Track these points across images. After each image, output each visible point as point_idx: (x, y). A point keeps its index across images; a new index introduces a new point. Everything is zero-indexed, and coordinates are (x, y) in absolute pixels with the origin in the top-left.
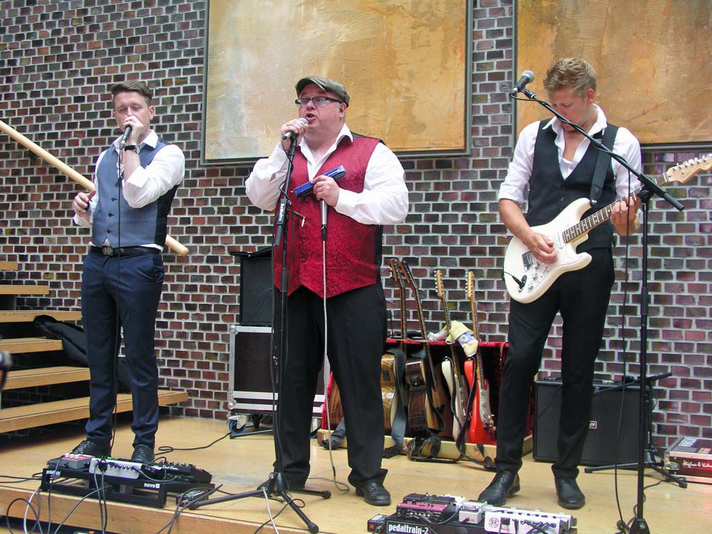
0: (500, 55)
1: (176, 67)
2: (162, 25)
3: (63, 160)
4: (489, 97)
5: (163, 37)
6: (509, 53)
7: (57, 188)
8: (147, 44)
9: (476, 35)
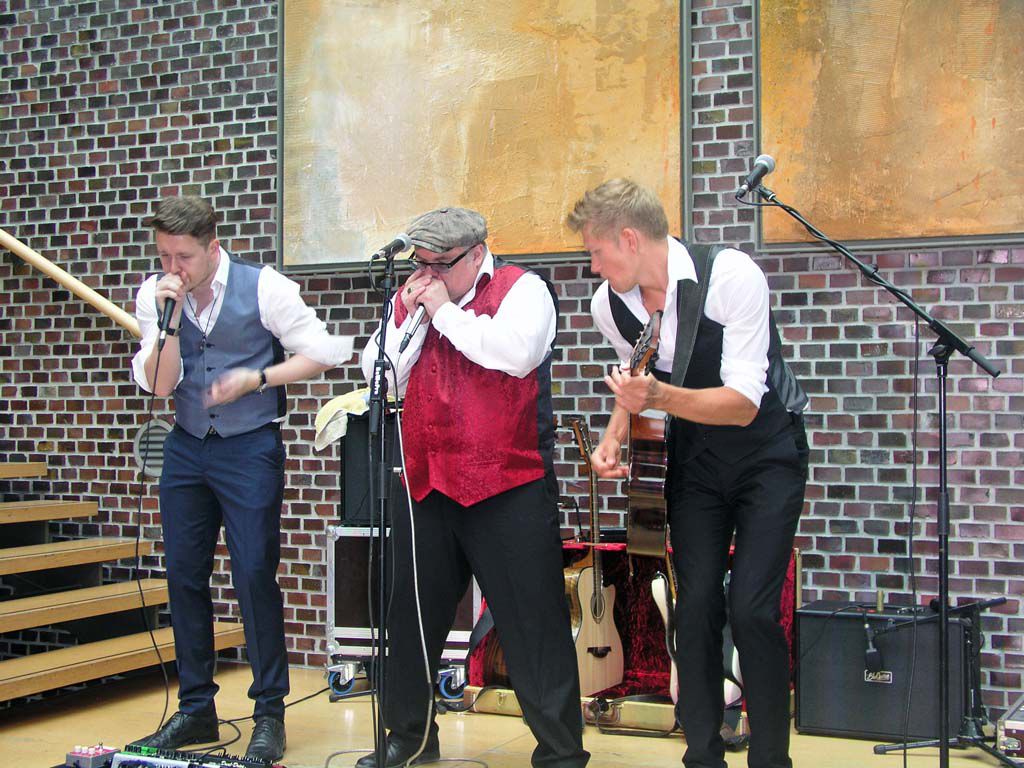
0: (732, 99)
1: (235, 121)
2: (211, 56)
3: (63, 267)
4: (719, 165)
5: (215, 74)
6: (747, 95)
7: (56, 310)
8: (190, 86)
9: (697, 68)
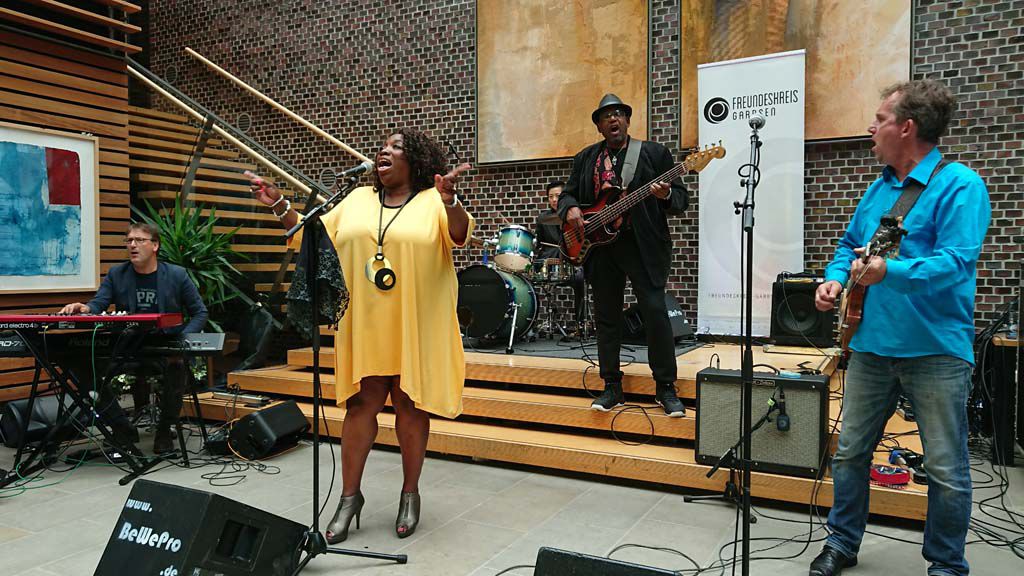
0: (670, 88)
2: (445, 75)
4: (663, 117)
5: (447, 82)
6: (676, 87)
8: (436, 88)
9: (654, 76)
